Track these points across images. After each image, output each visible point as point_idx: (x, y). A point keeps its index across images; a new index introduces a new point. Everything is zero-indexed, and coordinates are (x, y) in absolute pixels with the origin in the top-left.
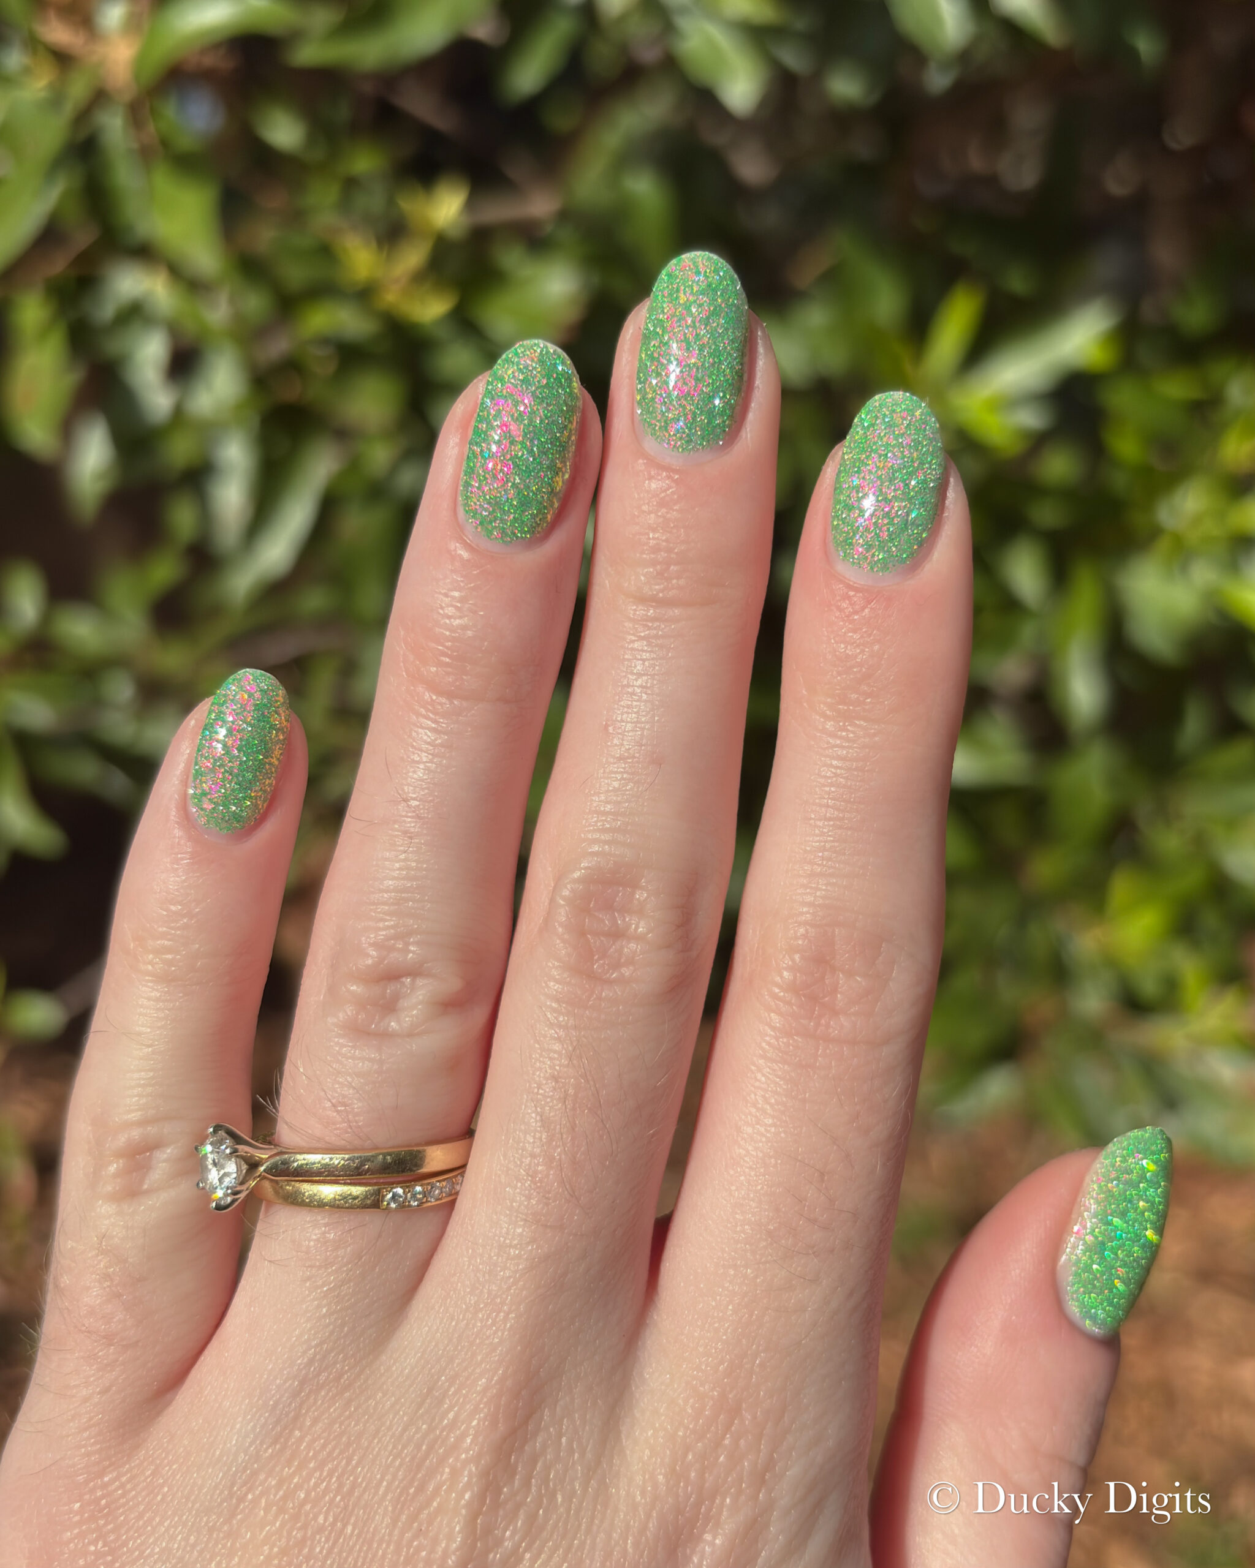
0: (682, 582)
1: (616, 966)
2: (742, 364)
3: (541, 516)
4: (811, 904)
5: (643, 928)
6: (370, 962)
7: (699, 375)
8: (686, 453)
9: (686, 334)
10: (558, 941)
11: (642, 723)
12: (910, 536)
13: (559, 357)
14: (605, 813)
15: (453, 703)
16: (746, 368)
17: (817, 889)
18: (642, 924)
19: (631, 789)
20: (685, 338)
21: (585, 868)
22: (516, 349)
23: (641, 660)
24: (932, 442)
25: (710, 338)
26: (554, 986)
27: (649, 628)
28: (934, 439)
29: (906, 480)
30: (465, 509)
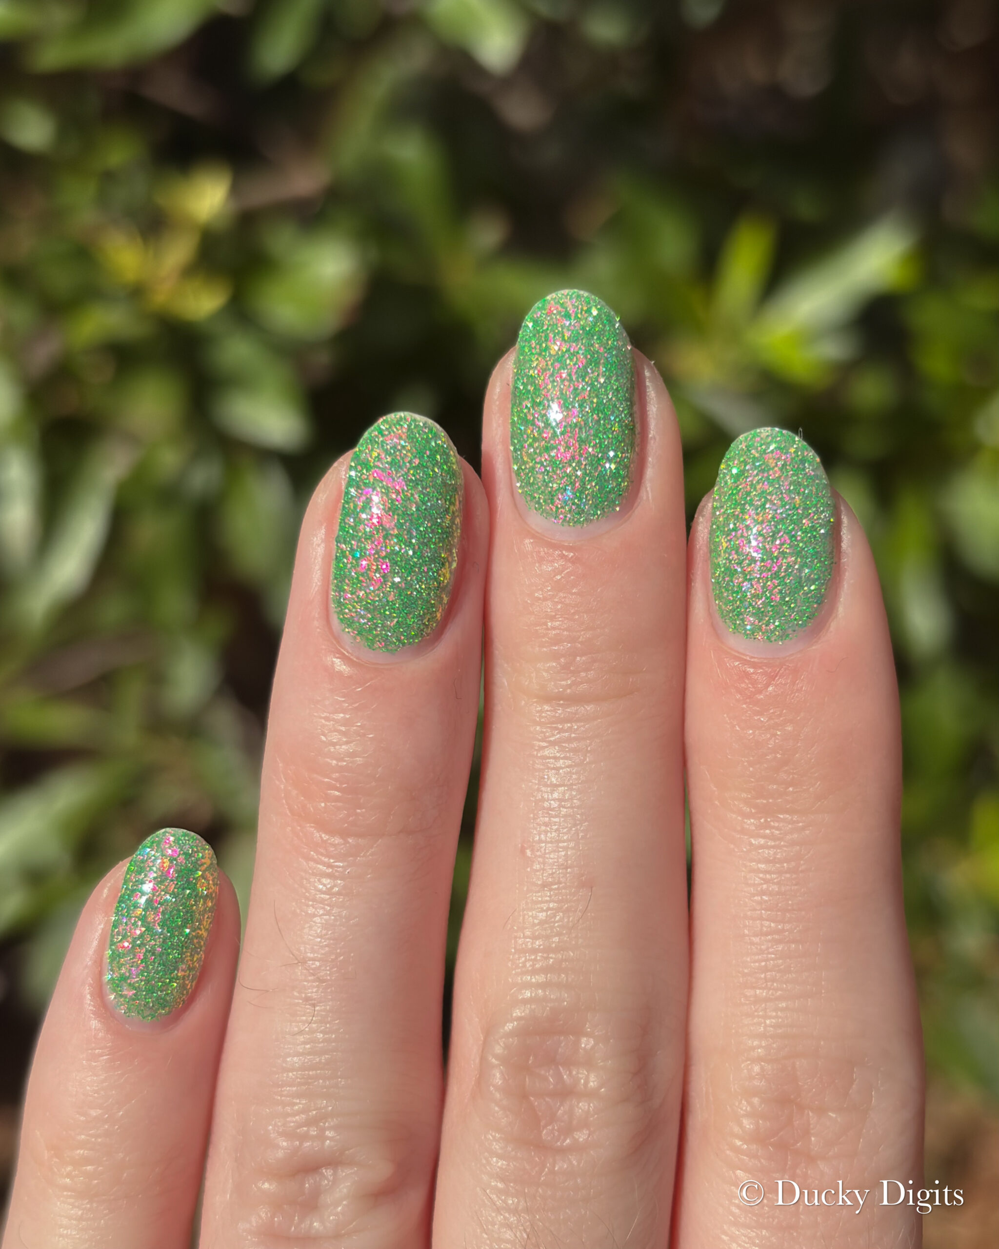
0: (591, 674)
1: (568, 1130)
2: (631, 415)
3: (428, 616)
4: (762, 1036)
5: (593, 1082)
6: (280, 1154)
7: (583, 436)
8: (579, 526)
9: (563, 389)
10: (497, 1109)
11: (564, 841)
12: (807, 594)
13: (431, 430)
14: (534, 951)
15: (348, 842)
16: (637, 420)
17: (766, 1017)
18: (592, 1077)
19: (561, 920)
20: (562, 394)
21: (519, 1019)
22: (379, 426)
23: (554, 769)
24: (814, 481)
25: (590, 390)
26: (497, 1162)
27: (561, 731)
28: (816, 476)
29: (791, 531)
30: (338, 618)
